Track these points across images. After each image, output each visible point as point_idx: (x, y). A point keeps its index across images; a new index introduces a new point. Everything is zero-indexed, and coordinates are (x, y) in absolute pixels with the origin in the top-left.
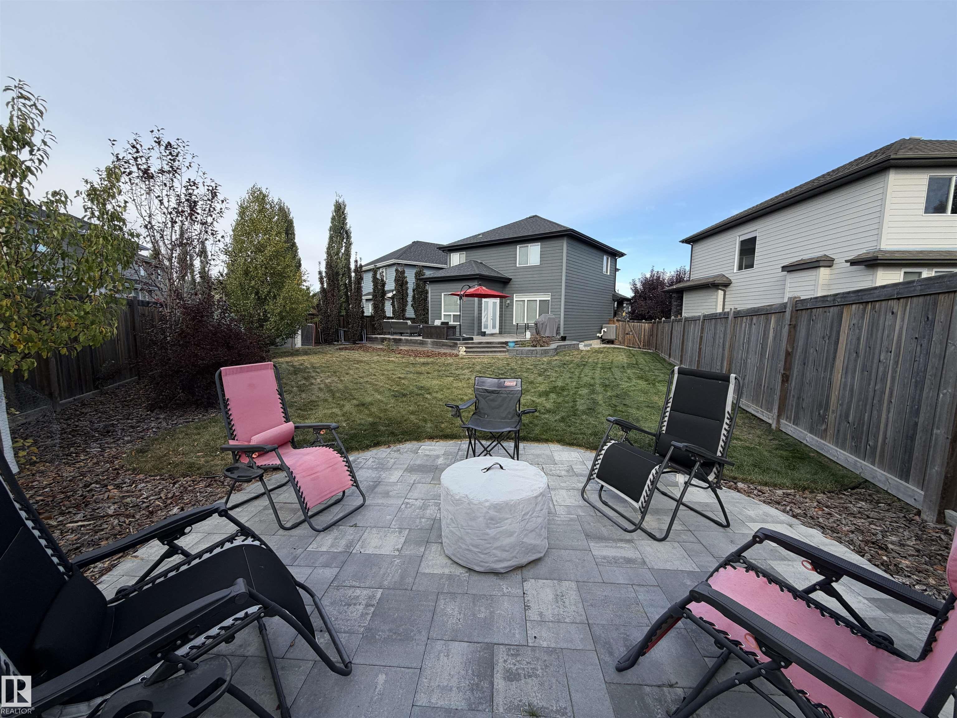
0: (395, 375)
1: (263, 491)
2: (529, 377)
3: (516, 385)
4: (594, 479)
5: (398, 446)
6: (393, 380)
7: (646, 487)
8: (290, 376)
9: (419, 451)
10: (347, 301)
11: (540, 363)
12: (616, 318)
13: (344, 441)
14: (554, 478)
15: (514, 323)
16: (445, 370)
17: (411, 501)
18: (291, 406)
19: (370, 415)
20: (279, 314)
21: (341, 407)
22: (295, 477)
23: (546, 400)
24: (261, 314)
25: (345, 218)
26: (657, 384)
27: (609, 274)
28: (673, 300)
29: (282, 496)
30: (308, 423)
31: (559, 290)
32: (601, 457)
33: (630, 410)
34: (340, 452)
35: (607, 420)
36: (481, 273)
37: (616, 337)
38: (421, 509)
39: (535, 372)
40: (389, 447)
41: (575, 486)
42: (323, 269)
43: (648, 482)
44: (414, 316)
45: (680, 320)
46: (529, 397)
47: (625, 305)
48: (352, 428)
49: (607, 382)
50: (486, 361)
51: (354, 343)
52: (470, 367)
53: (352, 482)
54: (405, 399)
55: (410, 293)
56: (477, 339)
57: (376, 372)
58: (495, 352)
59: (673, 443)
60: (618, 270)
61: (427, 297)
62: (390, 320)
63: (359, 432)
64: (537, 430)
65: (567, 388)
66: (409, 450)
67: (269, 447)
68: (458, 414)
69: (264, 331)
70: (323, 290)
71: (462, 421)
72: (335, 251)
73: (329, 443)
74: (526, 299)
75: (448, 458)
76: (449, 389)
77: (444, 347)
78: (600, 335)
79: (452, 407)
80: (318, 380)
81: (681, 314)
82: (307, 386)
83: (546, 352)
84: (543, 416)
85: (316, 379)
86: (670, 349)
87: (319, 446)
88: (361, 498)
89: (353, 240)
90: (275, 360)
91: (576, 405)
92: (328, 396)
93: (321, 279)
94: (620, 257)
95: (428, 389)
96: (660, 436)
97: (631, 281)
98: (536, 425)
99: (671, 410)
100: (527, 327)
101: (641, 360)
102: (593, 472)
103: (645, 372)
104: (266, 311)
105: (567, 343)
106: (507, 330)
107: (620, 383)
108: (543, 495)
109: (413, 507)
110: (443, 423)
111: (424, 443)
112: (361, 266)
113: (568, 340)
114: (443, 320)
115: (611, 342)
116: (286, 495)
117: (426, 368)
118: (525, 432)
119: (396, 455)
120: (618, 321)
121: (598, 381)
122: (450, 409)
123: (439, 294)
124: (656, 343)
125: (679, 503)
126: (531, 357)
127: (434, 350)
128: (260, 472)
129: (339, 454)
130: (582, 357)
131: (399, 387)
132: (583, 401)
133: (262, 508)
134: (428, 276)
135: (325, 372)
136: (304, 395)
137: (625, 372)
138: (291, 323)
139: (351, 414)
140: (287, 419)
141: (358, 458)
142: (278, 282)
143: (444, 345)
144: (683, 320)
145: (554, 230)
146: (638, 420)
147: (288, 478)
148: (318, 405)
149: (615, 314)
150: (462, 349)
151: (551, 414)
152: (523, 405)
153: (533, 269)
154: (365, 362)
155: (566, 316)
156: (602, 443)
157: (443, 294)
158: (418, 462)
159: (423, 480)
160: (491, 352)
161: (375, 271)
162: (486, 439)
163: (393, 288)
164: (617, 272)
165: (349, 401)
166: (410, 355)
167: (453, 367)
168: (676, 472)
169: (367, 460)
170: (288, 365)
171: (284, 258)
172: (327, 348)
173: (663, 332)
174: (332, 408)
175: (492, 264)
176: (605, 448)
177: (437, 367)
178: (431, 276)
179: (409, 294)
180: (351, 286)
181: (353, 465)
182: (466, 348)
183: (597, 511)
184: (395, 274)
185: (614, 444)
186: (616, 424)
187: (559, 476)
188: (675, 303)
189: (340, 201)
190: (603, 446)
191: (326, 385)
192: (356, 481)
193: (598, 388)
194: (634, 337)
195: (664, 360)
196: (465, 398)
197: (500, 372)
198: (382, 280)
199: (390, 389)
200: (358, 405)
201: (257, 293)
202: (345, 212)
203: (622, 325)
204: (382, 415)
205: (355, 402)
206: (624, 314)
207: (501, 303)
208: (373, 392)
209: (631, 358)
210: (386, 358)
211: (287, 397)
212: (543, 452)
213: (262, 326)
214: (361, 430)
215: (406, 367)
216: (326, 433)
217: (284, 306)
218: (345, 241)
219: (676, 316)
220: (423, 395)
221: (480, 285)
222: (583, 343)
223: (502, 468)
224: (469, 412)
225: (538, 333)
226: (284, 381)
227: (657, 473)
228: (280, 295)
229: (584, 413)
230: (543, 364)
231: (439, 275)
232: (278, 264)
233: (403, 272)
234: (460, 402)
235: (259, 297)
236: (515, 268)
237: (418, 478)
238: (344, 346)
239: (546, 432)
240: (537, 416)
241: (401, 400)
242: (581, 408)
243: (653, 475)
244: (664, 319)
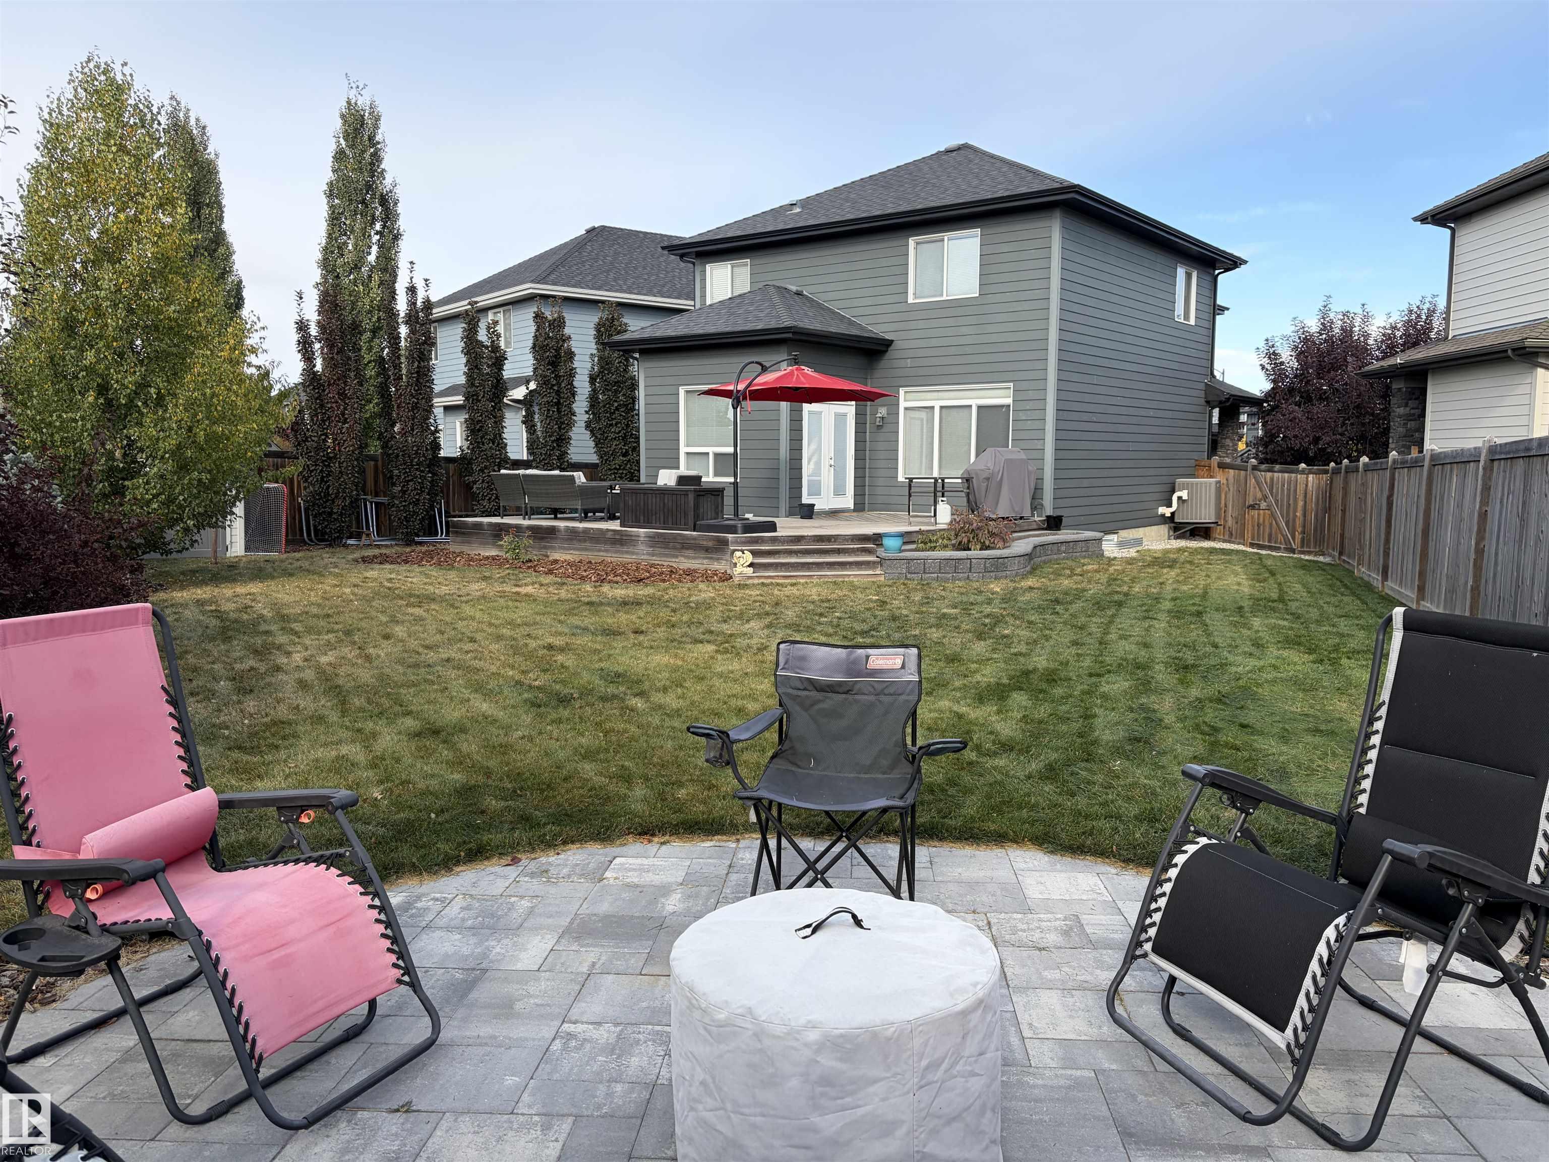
0: (535, 638)
1: (118, 1003)
2: (945, 641)
3: (903, 667)
4: (1145, 955)
5: (543, 860)
6: (530, 655)
7: (1308, 983)
8: (210, 646)
9: (608, 874)
10: (386, 412)
11: (980, 599)
12: (1216, 459)
13: (375, 846)
14: (1025, 954)
15: (901, 478)
16: (690, 624)
17: (580, 1028)
18: (210, 739)
19: (458, 762)
20: (173, 453)
21: (368, 739)
22: (218, 958)
23: (999, 712)
24: (118, 454)
25: (377, 158)
26: (1344, 661)
27: (1192, 322)
28: (1394, 401)
29: (181, 1019)
30: (264, 788)
31: (1038, 375)
32: (1167, 887)
33: (1261, 743)
34: (361, 878)
35: (1184, 773)
36: (801, 325)
37: (1218, 515)
38: (612, 1052)
39: (964, 626)
40: (515, 861)
41: (1089, 978)
42: (312, 314)
43: (1314, 966)
44: (594, 459)
45: (1416, 464)
46: (945, 704)
47: (1243, 418)
48: (399, 805)
49: (1189, 657)
50: (813, 593)
51: (409, 542)
52: (767, 614)
53: (398, 973)
54: (566, 713)
55: (582, 385)
56: (788, 526)
57: (477, 631)
58: (843, 565)
59: (1390, 843)
60: (1223, 309)
61: (634, 400)
62: (521, 472)
63: (424, 815)
64: (971, 807)
65: (1062, 675)
66: (578, 870)
67: (137, 866)
68: (726, 757)
69: (127, 508)
70: (311, 378)
71: (741, 781)
72: (349, 257)
73: (328, 853)
74: (937, 404)
75: (697, 896)
76: (702, 679)
77: (690, 553)
78: (1167, 512)
79: (708, 736)
80: (297, 658)
81: (1420, 443)
82: (262, 676)
83: (998, 567)
84: (990, 763)
85: (288, 654)
86: (1386, 554)
87: (297, 861)
88: (427, 1020)
89: (403, 223)
90: (162, 595)
91: (1092, 729)
92: (326, 705)
93: (305, 346)
94: (1227, 270)
95: (639, 682)
96: (1349, 822)
97: (1262, 344)
98: (968, 791)
99: (1383, 742)
100: (939, 489)
101: (1296, 588)
102: (1144, 936)
103: (1306, 624)
104: (131, 444)
105: (1064, 535)
106: (880, 499)
107: (1231, 658)
108: (987, 1008)
109: (588, 1046)
110: (681, 785)
111: (624, 849)
112: (428, 305)
113: (1070, 527)
114: (684, 470)
115: (1201, 531)
116: (192, 1015)
117: (633, 618)
118: (934, 813)
119: (534, 885)
120: (1222, 466)
121: (1160, 655)
122: (703, 740)
123: (671, 390)
124: (1342, 536)
125: (1413, 1029)
126: (954, 579)
127: (656, 560)
128: (110, 943)
129: (357, 887)
130: (1112, 580)
131: (547, 676)
132: (1113, 716)
133: (114, 1056)
134: (636, 336)
135: (319, 634)
136: (251, 705)
137: (1245, 625)
138: (213, 481)
139: (398, 760)
140: (195, 779)
141: (419, 898)
142: (169, 354)
143: (685, 546)
144: (1427, 463)
145: (1023, 190)
146: (1283, 774)
147: (196, 964)
148: (295, 736)
149: (1214, 446)
150: (742, 560)
151: (1013, 755)
152: (929, 729)
153: (959, 311)
154: (442, 599)
155: (1062, 454)
156: (1169, 845)
157: (682, 391)
158: (604, 908)
159: (620, 964)
160: (831, 565)
161: (471, 319)
162: (813, 832)
163: (529, 372)
164: (1218, 318)
165: (391, 721)
166: (582, 578)
167: (717, 613)
168: (1400, 935)
169: (446, 903)
170: (203, 613)
171: (185, 276)
172: (324, 557)
173: (1362, 500)
174: (339, 742)
175: (831, 296)
176: (1180, 859)
177: (664, 614)
178: (646, 335)
179: (579, 391)
180: (397, 367)
181: (402, 920)
182: (754, 553)
183: (1156, 1059)
184: (533, 329)
185: (1205, 846)
186: (1213, 785)
187: (1040, 949)
188: (1401, 411)
189: (363, 102)
190: (1171, 856)
191: (321, 672)
192: (409, 970)
193: (1162, 675)
194: (1273, 516)
195: (1369, 587)
196: (752, 706)
197: (858, 627)
198: (495, 348)
199: (519, 683)
200: (418, 735)
201: (103, 389)
202: (379, 138)
203: (1237, 480)
204: (492, 764)
205: (410, 723)
206: (1241, 446)
207: (860, 417)
208: (466, 693)
209: (1265, 580)
210: (509, 588)
211: (195, 708)
212: (989, 874)
213: (119, 492)
214: (428, 809)
215: (570, 612)
216: (319, 821)
217: (190, 429)
218: (378, 226)
219: (1404, 450)
220: (623, 700)
221: (795, 361)
222: (1114, 537)
223: (858, 922)
224: (763, 750)
225: (973, 506)
226: (191, 659)
227: (1340, 938)
228: (175, 395)
229: (1117, 751)
230: (989, 602)
231: (671, 333)
232: (168, 300)
233: (559, 323)
234: (734, 721)
235: (109, 403)
236: (901, 308)
237: (604, 958)
238: (377, 552)
239: (1000, 812)
240: (971, 763)
241: (554, 716)
242: (1107, 736)
243: (1328, 943)
244: (1365, 459)
